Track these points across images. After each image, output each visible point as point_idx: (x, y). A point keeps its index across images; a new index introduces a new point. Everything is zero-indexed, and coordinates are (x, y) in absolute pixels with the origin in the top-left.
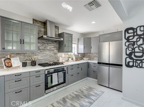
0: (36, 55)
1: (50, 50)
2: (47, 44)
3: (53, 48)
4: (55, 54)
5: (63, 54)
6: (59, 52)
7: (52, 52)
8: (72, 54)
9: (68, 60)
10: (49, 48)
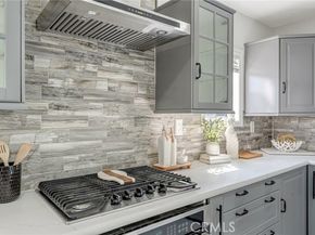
0: (23, 127)
1: (111, 98)
2: (97, 60)
3: (126, 89)
4: (139, 120)
5: (179, 122)
6: (157, 110)
7: (123, 107)
8: (226, 118)
9: (204, 150)
10: (103, 86)
